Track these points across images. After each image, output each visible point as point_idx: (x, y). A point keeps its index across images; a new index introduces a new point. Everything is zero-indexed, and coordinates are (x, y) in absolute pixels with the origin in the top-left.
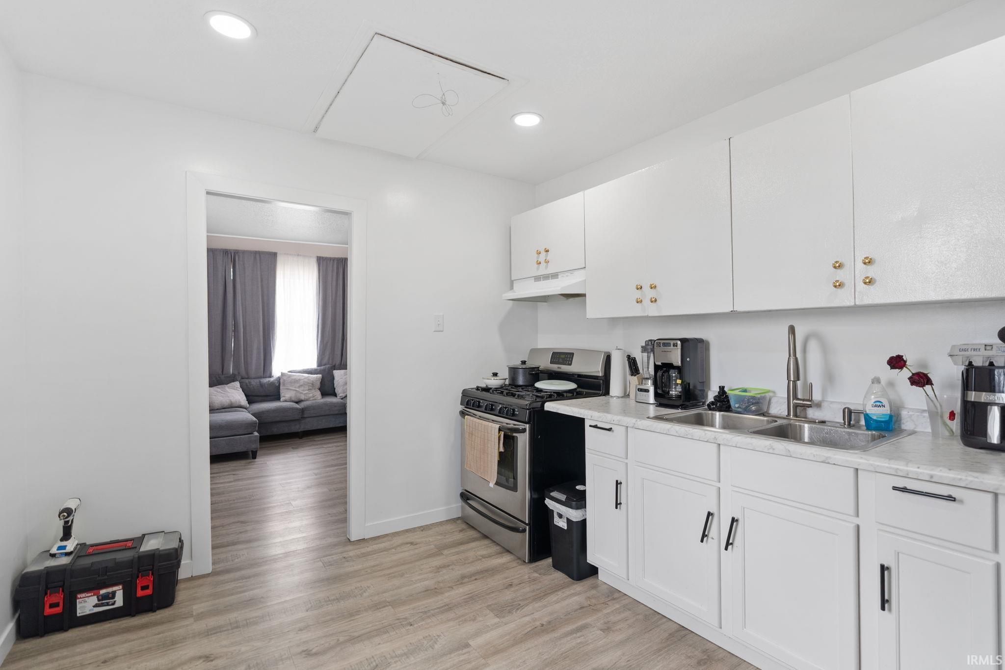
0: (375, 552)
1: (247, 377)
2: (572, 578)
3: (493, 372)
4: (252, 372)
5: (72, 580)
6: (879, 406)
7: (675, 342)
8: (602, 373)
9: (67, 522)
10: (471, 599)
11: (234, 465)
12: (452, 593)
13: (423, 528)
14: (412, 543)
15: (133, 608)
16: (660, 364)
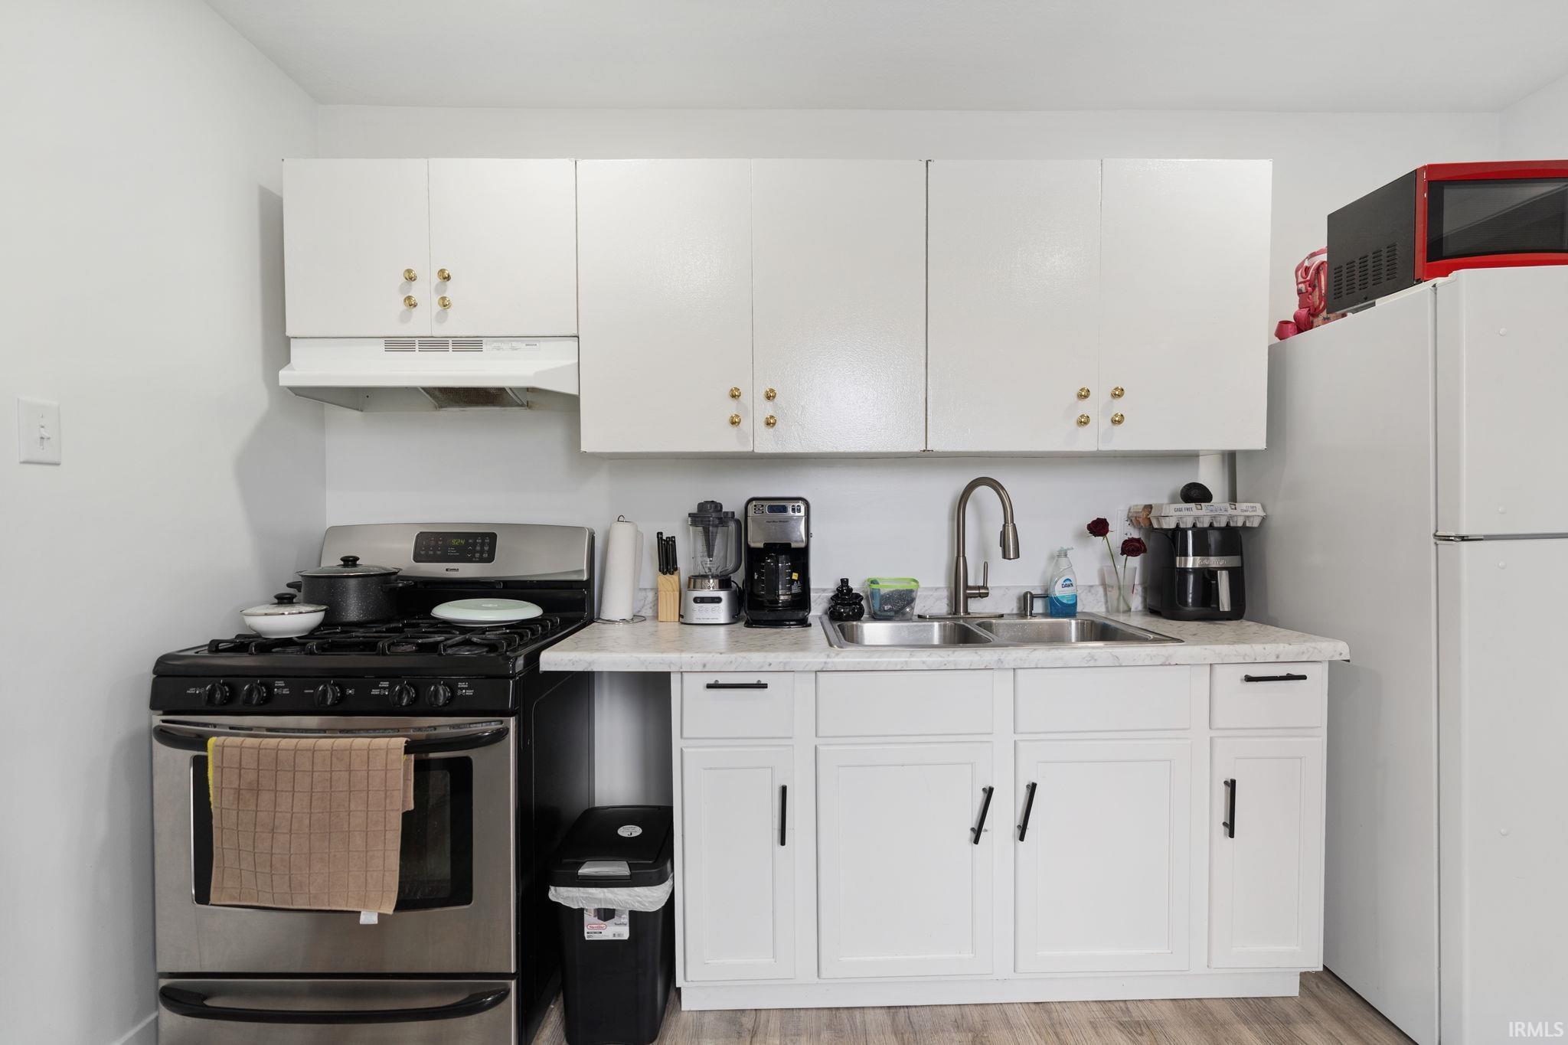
3: (275, 594)
6: (1069, 586)
7: (795, 503)
8: (587, 574)
16: (761, 545)
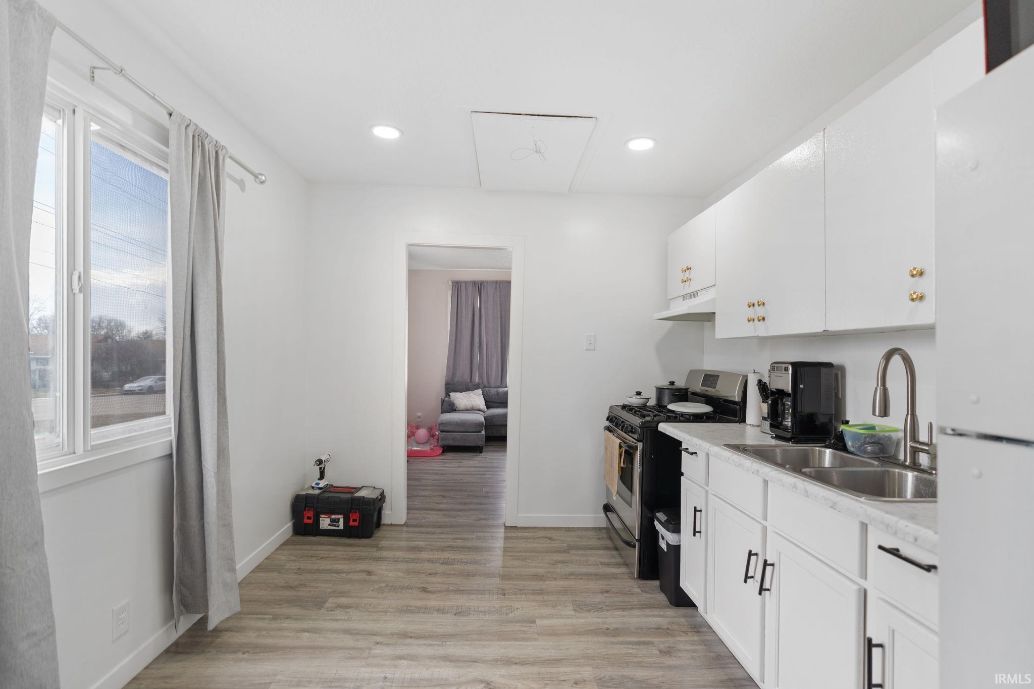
0: (517, 538)
1: (488, 386)
2: (671, 604)
3: (637, 390)
4: (493, 383)
5: (318, 505)
7: (786, 365)
8: (738, 398)
9: (321, 468)
10: (565, 591)
11: (465, 455)
12: (554, 583)
13: (568, 529)
14: (550, 539)
15: (349, 533)
16: (775, 390)
